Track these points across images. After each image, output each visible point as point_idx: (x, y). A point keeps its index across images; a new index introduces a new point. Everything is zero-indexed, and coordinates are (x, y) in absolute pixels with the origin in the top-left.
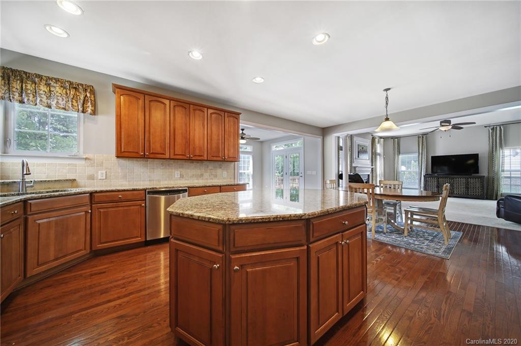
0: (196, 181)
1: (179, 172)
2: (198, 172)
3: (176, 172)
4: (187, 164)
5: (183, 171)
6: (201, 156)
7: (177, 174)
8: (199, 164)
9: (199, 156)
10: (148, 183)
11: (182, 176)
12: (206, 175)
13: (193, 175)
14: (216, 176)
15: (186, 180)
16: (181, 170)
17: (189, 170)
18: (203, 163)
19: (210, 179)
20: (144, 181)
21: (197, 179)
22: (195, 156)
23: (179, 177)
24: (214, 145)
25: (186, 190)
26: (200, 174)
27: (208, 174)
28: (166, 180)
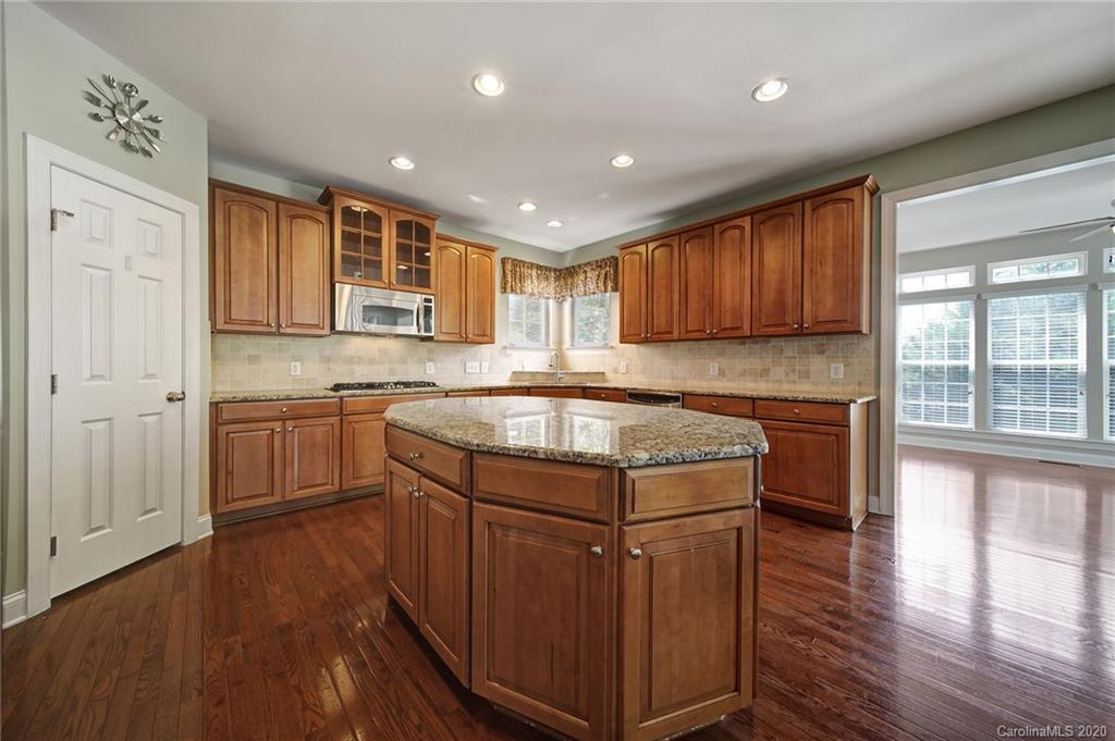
0: (752, 385)
1: (716, 365)
2: (756, 363)
3: (711, 365)
4: (732, 347)
5: (725, 362)
6: (737, 328)
7: (714, 367)
8: (758, 346)
9: (732, 329)
10: (669, 382)
11: (722, 373)
12: (778, 371)
13: (745, 371)
14: (806, 375)
15: (730, 380)
16: (720, 360)
17: (736, 361)
18: (768, 342)
19: (788, 382)
20: (665, 378)
21: (755, 381)
22: (725, 329)
23: (717, 372)
24: (769, 296)
25: (678, 397)
26: (760, 368)
27: (782, 369)
28: (695, 379)
